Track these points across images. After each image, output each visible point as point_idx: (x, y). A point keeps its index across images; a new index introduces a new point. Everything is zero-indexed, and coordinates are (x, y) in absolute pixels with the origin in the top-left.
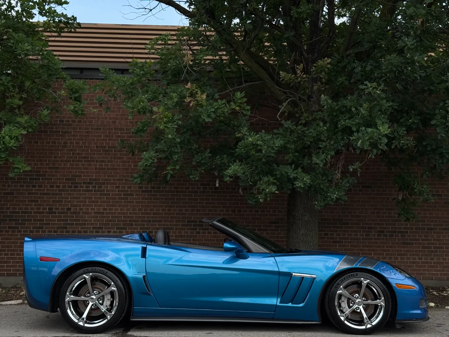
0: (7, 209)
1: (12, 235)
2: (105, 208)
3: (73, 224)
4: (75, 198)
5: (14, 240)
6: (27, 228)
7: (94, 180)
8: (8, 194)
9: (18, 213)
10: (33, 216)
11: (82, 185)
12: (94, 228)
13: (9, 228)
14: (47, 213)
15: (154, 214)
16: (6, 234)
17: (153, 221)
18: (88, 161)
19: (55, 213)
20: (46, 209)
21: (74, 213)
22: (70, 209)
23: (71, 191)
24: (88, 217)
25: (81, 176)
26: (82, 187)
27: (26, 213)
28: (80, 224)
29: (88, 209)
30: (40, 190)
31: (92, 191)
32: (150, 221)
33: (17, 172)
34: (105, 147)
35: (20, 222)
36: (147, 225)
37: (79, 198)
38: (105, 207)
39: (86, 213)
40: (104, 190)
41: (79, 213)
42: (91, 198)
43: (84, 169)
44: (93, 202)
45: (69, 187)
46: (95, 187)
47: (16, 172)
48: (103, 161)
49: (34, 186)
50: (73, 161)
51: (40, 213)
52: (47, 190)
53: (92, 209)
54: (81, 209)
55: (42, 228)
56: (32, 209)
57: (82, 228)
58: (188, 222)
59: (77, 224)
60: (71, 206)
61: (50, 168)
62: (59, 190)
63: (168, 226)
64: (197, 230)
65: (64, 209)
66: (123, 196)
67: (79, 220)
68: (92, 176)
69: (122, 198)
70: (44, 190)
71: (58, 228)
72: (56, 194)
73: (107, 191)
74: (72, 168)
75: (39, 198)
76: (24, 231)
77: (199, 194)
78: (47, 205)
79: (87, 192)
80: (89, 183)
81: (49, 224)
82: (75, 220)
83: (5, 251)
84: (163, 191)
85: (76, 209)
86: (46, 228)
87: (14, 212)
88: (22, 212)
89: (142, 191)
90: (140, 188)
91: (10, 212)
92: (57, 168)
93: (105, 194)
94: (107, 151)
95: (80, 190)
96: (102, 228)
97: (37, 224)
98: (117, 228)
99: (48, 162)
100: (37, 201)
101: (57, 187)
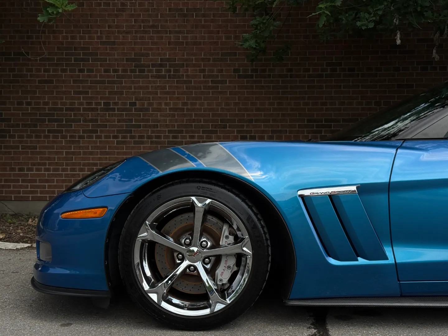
0: (46, 104)
1: (54, 142)
2: (186, 103)
3: (139, 126)
4: (141, 88)
5: (56, 149)
6: (74, 131)
7: (168, 60)
8: (46, 82)
9: (61, 109)
10: (82, 115)
11: (151, 68)
12: (170, 132)
13: (49, 131)
14: (102, 110)
15: (257, 110)
16: (45, 141)
17: (257, 121)
18: (158, 32)
19: (113, 110)
20: (99, 104)
21: (141, 110)
22: (134, 104)
23: (135, 77)
24: (160, 116)
25: (148, 55)
26: (150, 71)
27: (72, 110)
28: (150, 126)
29: (160, 104)
30: (89, 76)
31: (164, 77)
32: (251, 121)
33: (53, 13)
34: (181, 10)
35: (64, 123)
36: (248, 126)
37: (147, 87)
38: (185, 101)
39: (159, 110)
40: (183, 75)
41: (147, 110)
42: (165, 88)
43: (153, 43)
44: (168, 93)
45: (132, 71)
46: (170, 71)
47: (50, 14)
48: (180, 32)
49: (81, 71)
50: (136, 32)
51: (92, 110)
52: (101, 76)
53: (166, 104)
54: (150, 104)
55: (96, 132)
56: (81, 104)
57: (153, 132)
58: (309, 121)
59: (145, 126)
60: (136, 99)
61: (103, 43)
62: (118, 77)
63: (279, 127)
64: (322, 133)
65: (125, 104)
66: (210, 84)
67: (148, 121)
68: (165, 54)
69: (209, 86)
70: (96, 76)
71: (119, 132)
72: (113, 82)
73: (187, 76)
74: (135, 43)
75: (90, 87)
76: (71, 137)
77: (324, 78)
78: (101, 99)
79: (158, 78)
80: (161, 65)
81: (106, 126)
82: (143, 121)
83: (44, 164)
84: (269, 76)
85: (143, 105)
86: (102, 132)
87: (55, 109)
88: (67, 109)
89: (239, 76)
90: (236, 71)
91: (50, 109)
92: (114, 43)
93: (185, 82)
94: (185, 15)
95: (147, 77)
96: (181, 132)
97: (88, 126)
98: (204, 132)
99: (99, 35)
100: (87, 93)
101: (115, 71)
